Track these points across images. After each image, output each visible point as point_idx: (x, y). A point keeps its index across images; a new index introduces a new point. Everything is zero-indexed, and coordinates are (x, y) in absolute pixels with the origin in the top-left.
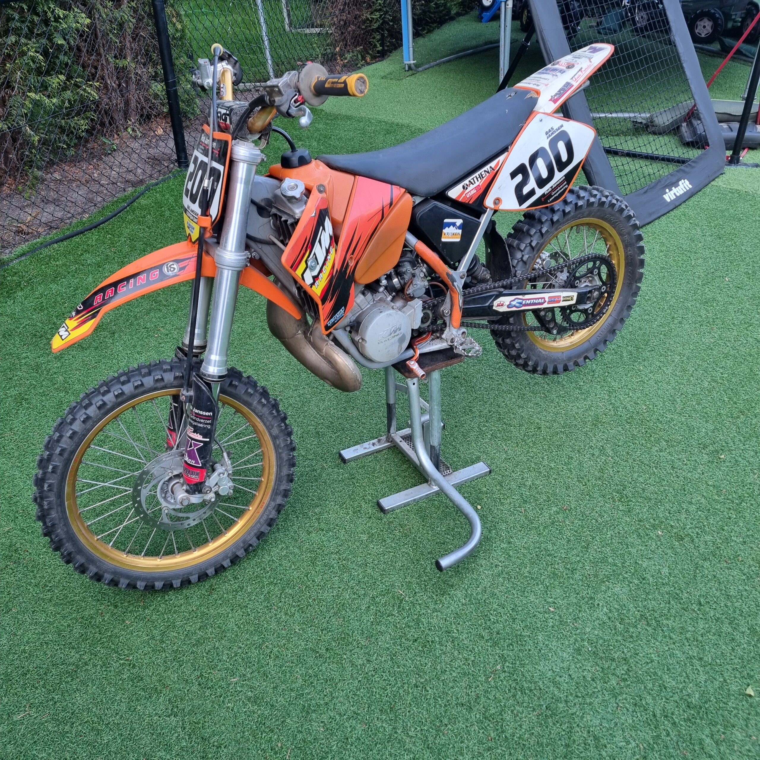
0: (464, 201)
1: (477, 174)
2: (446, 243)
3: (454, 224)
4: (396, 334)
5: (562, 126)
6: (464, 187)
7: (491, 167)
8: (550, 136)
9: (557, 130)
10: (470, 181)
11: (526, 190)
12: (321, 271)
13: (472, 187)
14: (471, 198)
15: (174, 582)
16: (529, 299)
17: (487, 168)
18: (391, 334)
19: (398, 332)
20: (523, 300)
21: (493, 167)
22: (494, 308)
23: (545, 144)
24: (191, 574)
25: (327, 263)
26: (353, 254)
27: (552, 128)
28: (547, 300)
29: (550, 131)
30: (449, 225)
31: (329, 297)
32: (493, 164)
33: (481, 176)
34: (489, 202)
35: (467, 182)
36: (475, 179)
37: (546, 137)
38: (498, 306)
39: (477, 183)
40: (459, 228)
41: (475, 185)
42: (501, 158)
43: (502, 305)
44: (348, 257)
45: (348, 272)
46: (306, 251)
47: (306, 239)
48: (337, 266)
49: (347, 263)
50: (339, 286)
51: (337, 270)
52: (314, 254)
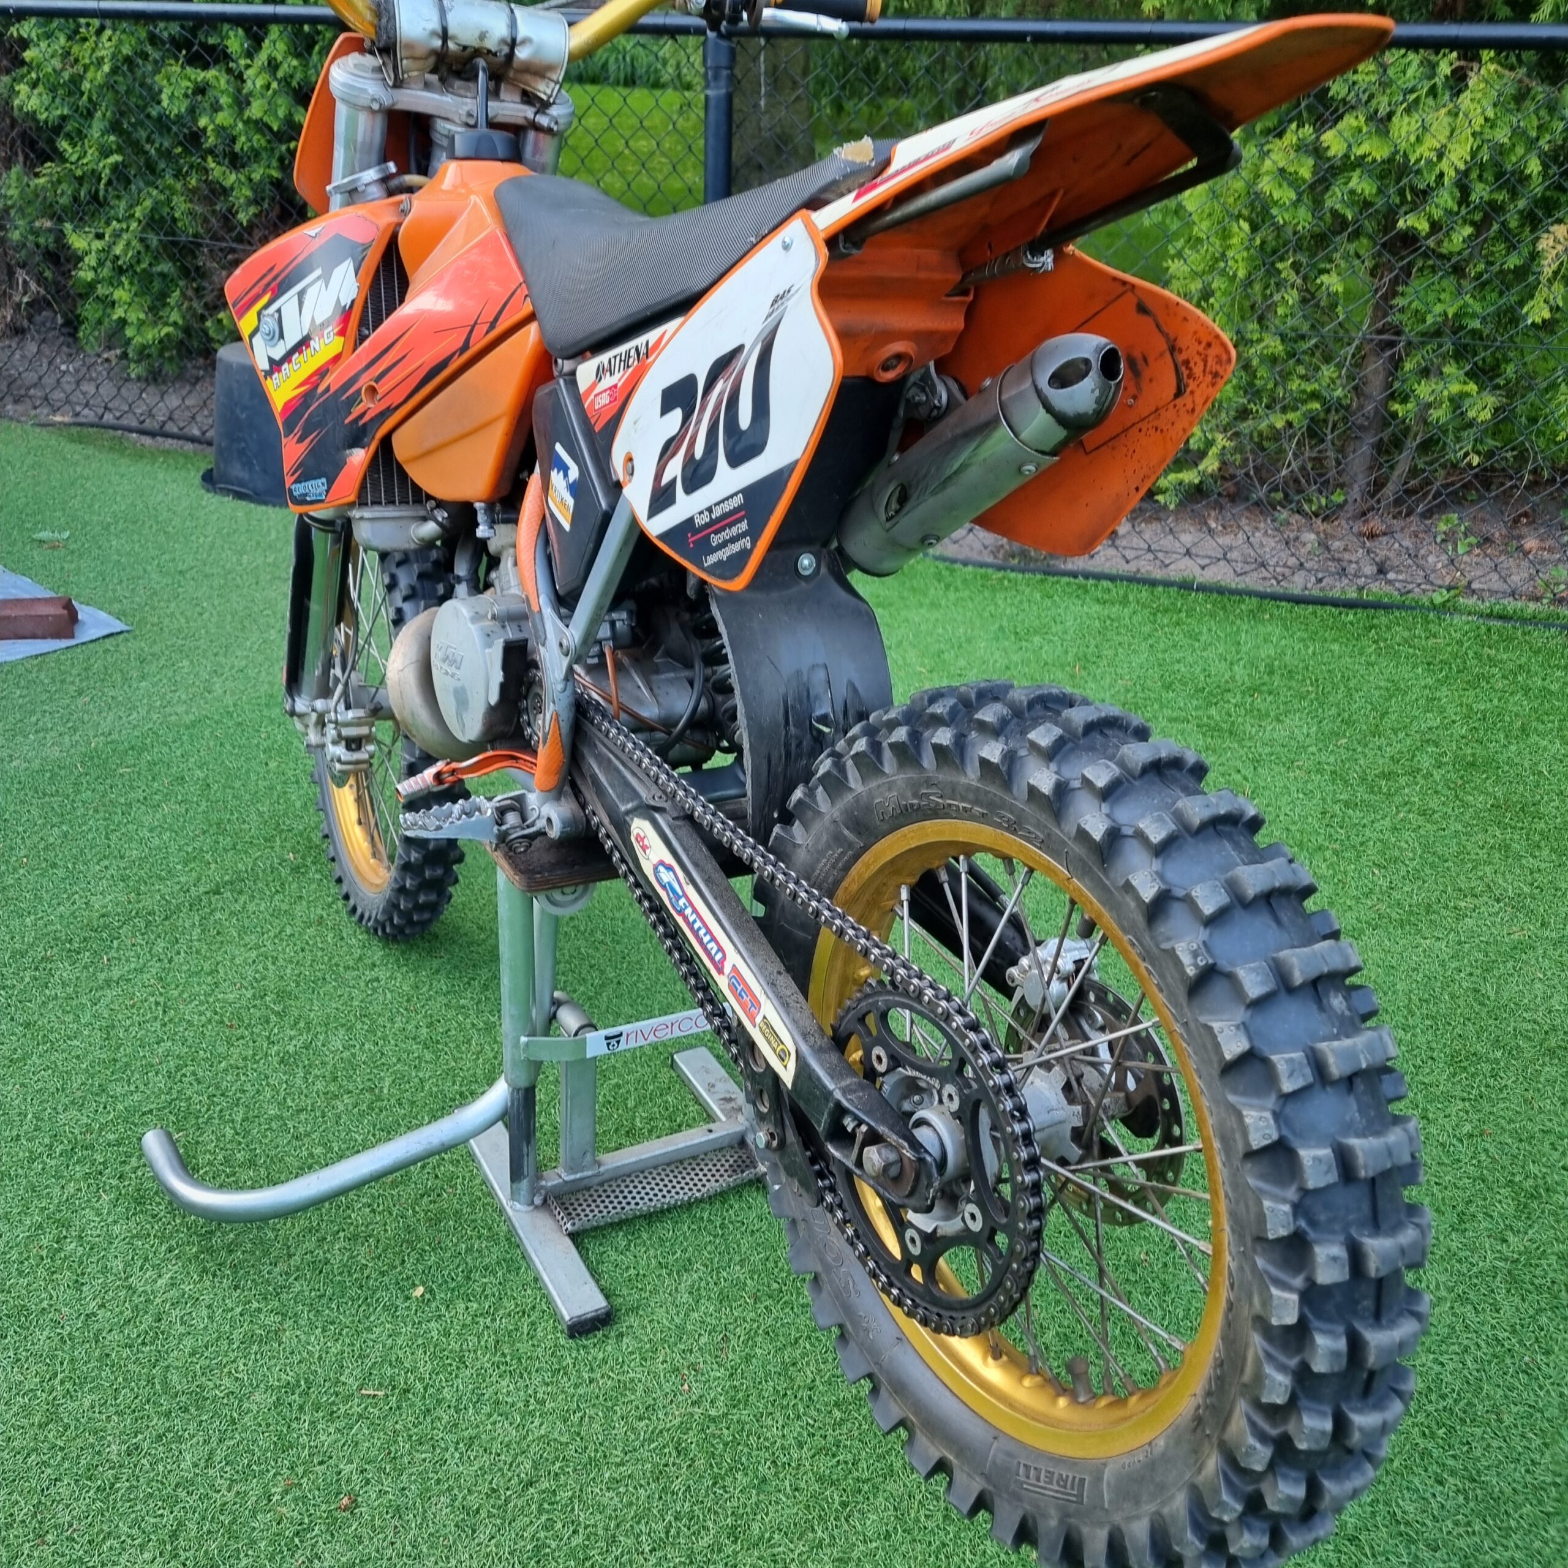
0: (590, 415)
1: (625, 347)
3: (565, 471)
6: (598, 371)
7: (647, 343)
8: (771, 313)
10: (610, 362)
12: (288, 357)
13: (608, 381)
14: (599, 414)
17: (643, 340)
19: (454, 669)
20: (683, 891)
21: (651, 344)
25: (307, 354)
26: (377, 380)
28: (727, 965)
30: (559, 464)
31: (298, 431)
32: (655, 335)
33: (627, 361)
34: (618, 458)
35: (606, 358)
36: (617, 362)
38: (639, 841)
39: (616, 377)
40: (572, 490)
41: (612, 381)
42: (671, 326)
43: (647, 852)
44: (364, 382)
45: (356, 411)
46: (264, 292)
47: (272, 269)
48: (332, 380)
49: (359, 391)
50: (320, 425)
51: (328, 389)
52: (279, 311)
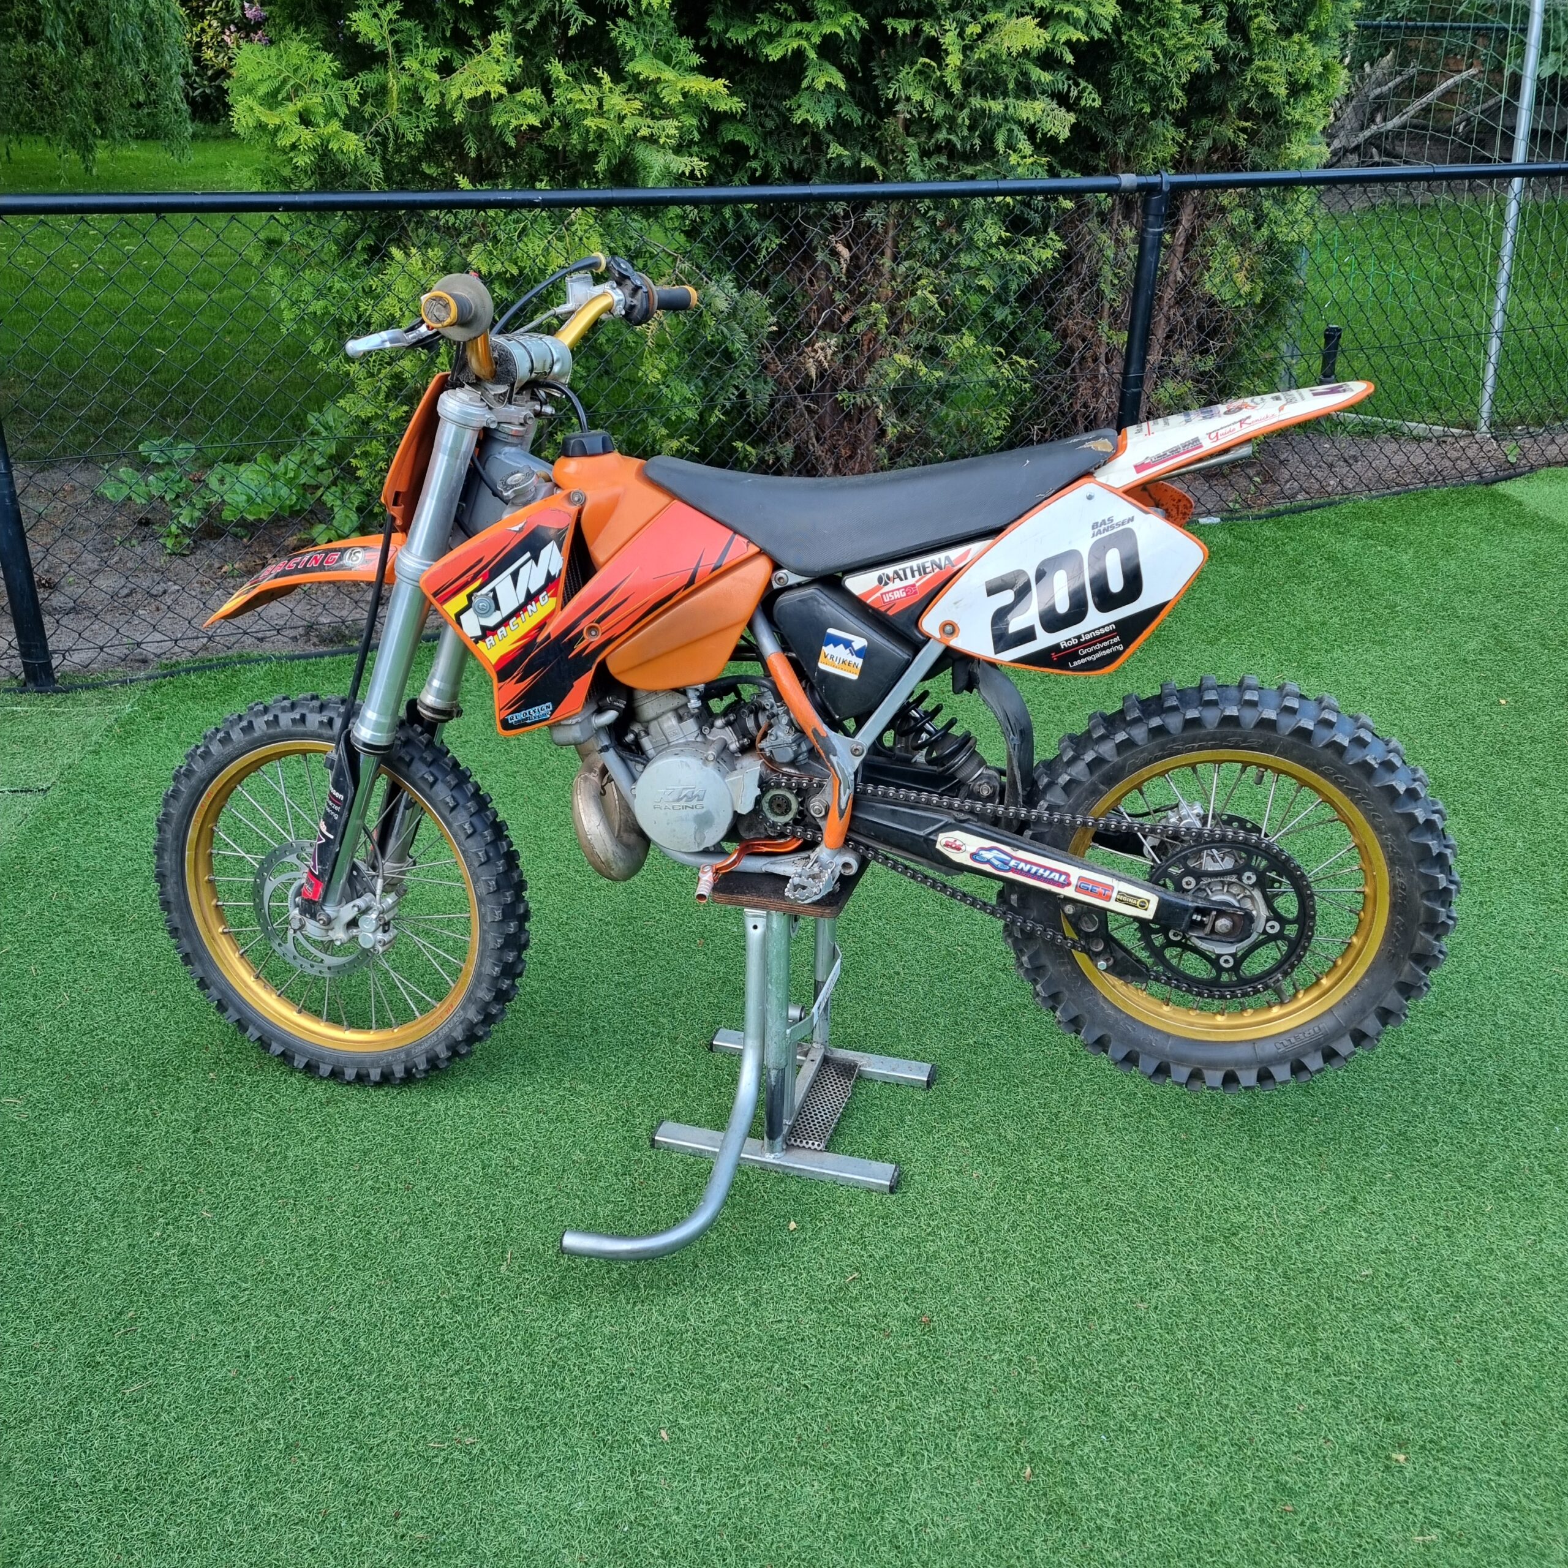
0: (876, 606)
1: (915, 563)
2: (825, 675)
3: (848, 644)
4: (690, 804)
5: (1132, 519)
6: (880, 580)
7: (947, 558)
8: (1099, 532)
9: (1118, 525)
10: (896, 572)
11: (1016, 624)
12: (504, 622)
13: (898, 584)
14: (892, 604)
15: (297, 1057)
16: (1027, 862)
17: (940, 557)
18: (679, 800)
19: (695, 802)
20: (1013, 858)
21: (953, 558)
22: (938, 846)
23: (1084, 545)
24: (322, 1058)
25: (524, 616)
26: (599, 621)
27: (1110, 520)
28: (1074, 880)
29: (1104, 522)
30: (836, 641)
31: (518, 674)
32: (954, 553)
33: (923, 571)
34: (930, 624)
35: (889, 570)
36: (908, 572)
37: (1091, 532)
38: (947, 845)
39: (910, 581)
40: (858, 653)
41: (905, 583)
42: (976, 547)
43: (958, 849)
44: (585, 624)
45: (578, 648)
46: (474, 579)
47: (480, 561)
48: (551, 629)
49: (581, 633)
50: (544, 664)
51: (548, 637)
52: (494, 590)
